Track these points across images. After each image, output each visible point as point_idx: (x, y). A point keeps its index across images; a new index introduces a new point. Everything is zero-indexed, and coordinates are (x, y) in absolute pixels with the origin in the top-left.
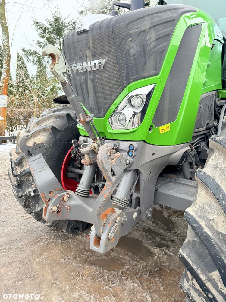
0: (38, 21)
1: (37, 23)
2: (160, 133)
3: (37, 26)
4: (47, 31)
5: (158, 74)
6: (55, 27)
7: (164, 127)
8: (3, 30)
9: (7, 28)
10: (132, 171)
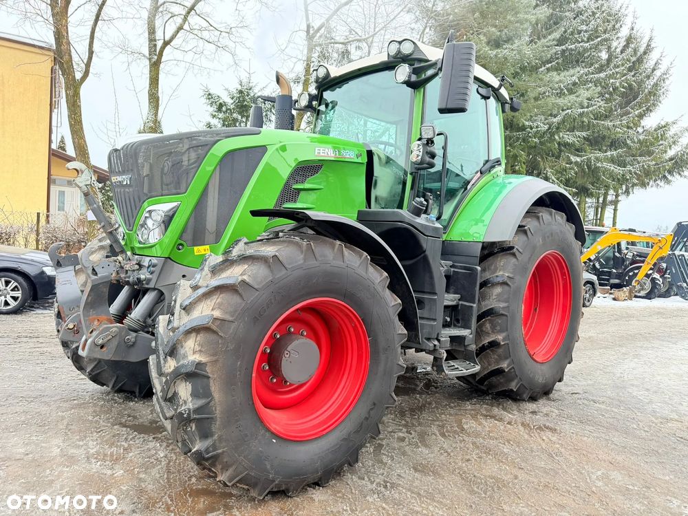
0: (211, 92)
1: (209, 94)
2: (196, 254)
3: (209, 99)
4: (224, 109)
5: (185, 193)
6: (238, 102)
7: (202, 248)
8: (150, 103)
9: (157, 100)
10: (157, 291)
